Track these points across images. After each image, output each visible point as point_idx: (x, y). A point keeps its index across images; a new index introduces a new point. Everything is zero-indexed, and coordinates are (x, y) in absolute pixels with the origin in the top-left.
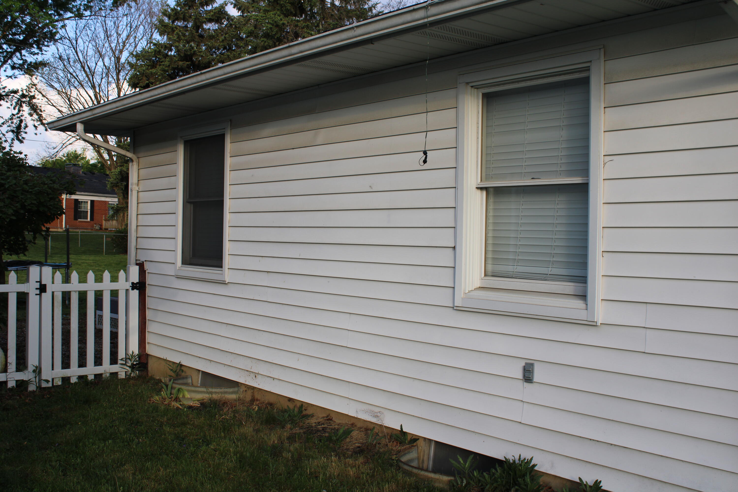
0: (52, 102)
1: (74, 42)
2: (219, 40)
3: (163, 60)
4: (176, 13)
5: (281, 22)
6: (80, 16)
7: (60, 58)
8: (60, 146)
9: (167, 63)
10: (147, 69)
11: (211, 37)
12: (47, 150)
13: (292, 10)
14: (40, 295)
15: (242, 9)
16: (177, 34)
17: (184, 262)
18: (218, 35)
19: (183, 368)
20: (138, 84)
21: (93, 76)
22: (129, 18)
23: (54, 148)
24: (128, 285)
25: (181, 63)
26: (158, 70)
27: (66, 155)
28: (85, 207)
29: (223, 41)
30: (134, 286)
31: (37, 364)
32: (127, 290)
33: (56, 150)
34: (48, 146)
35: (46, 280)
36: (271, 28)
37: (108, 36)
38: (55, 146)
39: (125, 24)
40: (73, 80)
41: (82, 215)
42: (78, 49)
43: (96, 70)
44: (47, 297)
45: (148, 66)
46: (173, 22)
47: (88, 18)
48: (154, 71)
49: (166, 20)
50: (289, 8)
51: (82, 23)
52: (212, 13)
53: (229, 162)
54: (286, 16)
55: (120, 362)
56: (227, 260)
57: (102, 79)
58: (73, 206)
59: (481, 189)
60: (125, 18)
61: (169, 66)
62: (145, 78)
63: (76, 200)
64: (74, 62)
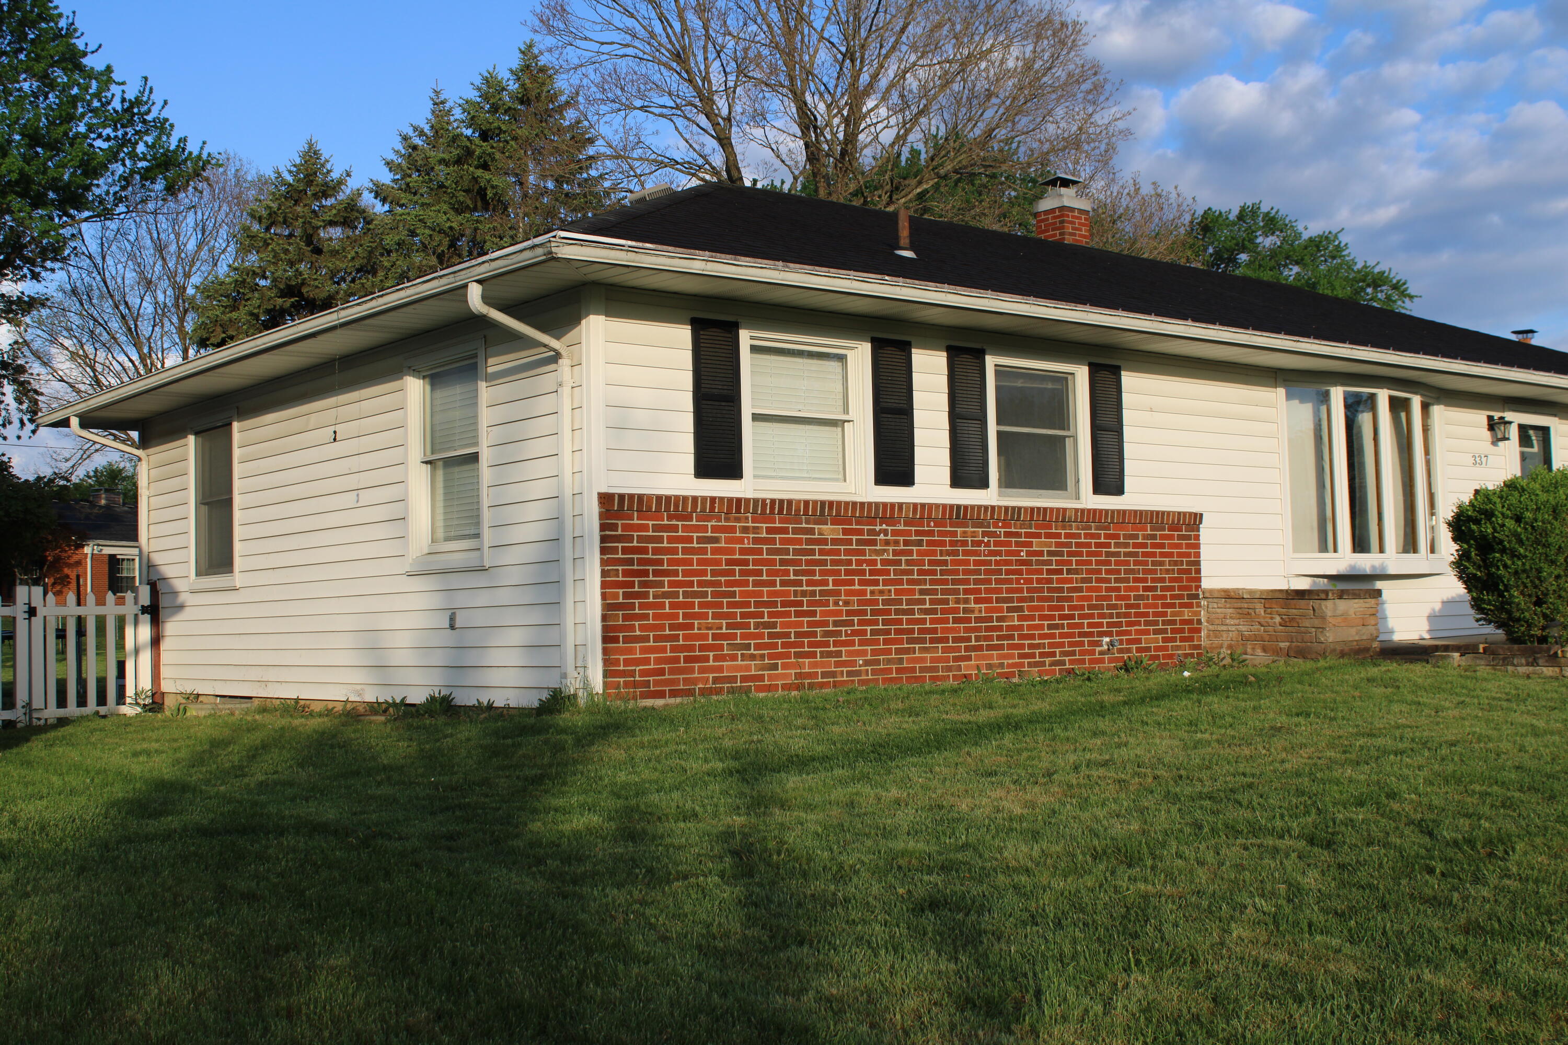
0: (61, 373)
1: (99, 261)
2: (346, 257)
3: (250, 295)
4: (270, 214)
5: (448, 225)
6: (105, 214)
7: (74, 291)
8: (79, 455)
9: (255, 302)
10: (223, 313)
11: (334, 253)
12: (53, 463)
13: (469, 202)
14: (29, 619)
15: (389, 199)
16: (273, 250)
17: (198, 574)
18: (344, 249)
19: (201, 699)
20: (208, 339)
21: (136, 321)
22: (199, 214)
23: (67, 460)
24: (136, 609)
25: (280, 301)
26: (241, 314)
27: (92, 474)
28: (128, 569)
29: (353, 258)
30: (144, 610)
31: (26, 699)
32: (136, 615)
33: (70, 464)
34: (55, 456)
35: (37, 602)
36: (431, 236)
37: (160, 249)
38: (68, 456)
39: (192, 224)
40: (97, 331)
41: (124, 584)
42: (107, 273)
43: (142, 311)
44: (37, 621)
45: (226, 307)
46: (268, 229)
47: (122, 216)
48: (234, 315)
49: (256, 227)
50: (462, 199)
51: (113, 225)
52: (334, 212)
53: (237, 453)
54: (459, 212)
55: (128, 700)
56: (238, 562)
57: (154, 326)
58: (106, 568)
59: (426, 462)
60: (191, 213)
61: (259, 307)
62: (219, 329)
63: (112, 557)
64: (101, 297)
